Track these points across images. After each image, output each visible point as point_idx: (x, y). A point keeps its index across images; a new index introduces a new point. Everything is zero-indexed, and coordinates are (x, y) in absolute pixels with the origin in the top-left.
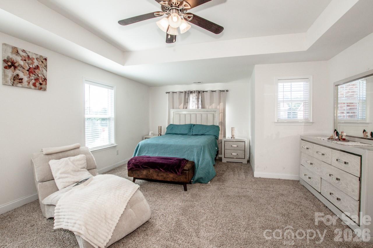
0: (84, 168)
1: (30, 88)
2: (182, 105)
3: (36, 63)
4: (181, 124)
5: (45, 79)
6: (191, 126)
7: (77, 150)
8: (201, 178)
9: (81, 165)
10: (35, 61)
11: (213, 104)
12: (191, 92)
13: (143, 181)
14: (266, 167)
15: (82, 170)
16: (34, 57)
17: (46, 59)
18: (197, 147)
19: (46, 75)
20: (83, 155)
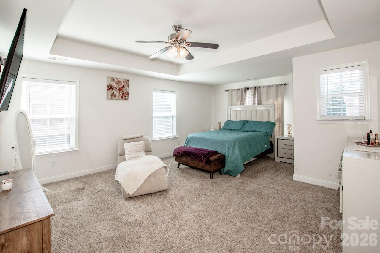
0: (142, 150)
1: (120, 99)
2: (239, 102)
3: (123, 84)
4: (237, 120)
5: (128, 93)
6: (245, 122)
7: (141, 138)
8: (230, 171)
9: (141, 147)
10: (122, 83)
11: (270, 99)
12: (248, 89)
13: (187, 167)
14: (308, 171)
15: (141, 151)
16: (122, 81)
17: (128, 81)
18: (228, 142)
19: (128, 91)
20: (143, 142)
